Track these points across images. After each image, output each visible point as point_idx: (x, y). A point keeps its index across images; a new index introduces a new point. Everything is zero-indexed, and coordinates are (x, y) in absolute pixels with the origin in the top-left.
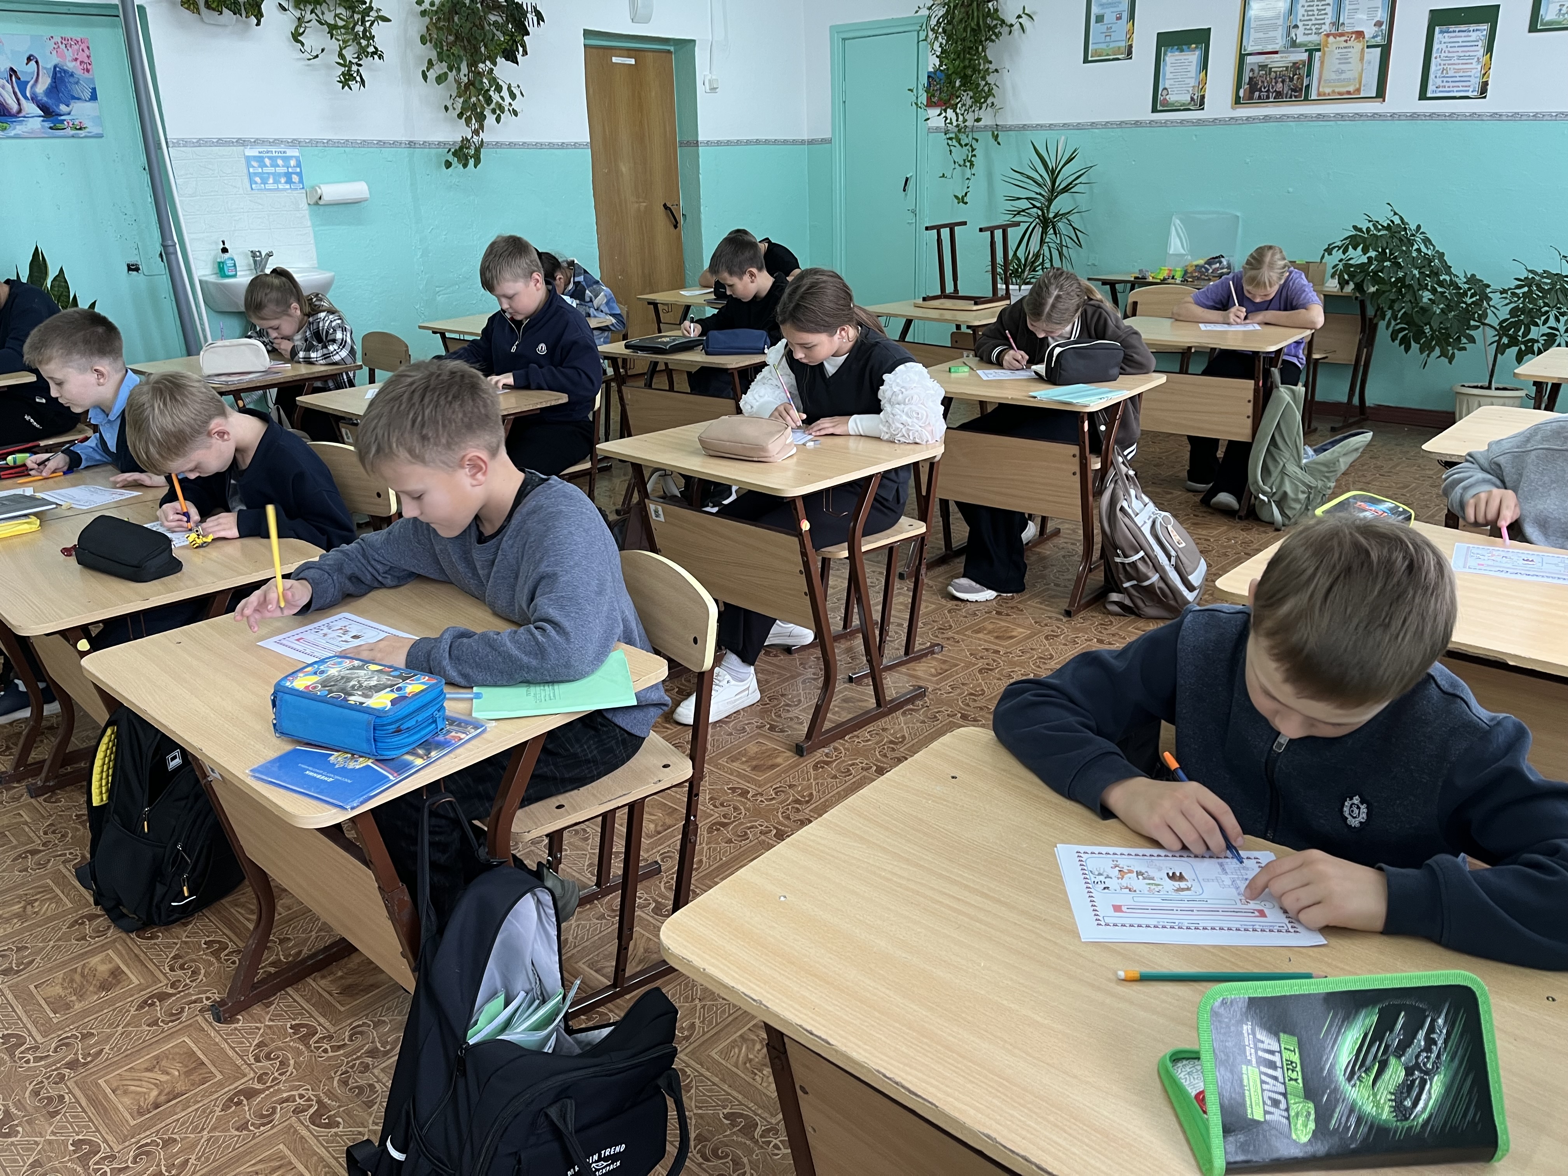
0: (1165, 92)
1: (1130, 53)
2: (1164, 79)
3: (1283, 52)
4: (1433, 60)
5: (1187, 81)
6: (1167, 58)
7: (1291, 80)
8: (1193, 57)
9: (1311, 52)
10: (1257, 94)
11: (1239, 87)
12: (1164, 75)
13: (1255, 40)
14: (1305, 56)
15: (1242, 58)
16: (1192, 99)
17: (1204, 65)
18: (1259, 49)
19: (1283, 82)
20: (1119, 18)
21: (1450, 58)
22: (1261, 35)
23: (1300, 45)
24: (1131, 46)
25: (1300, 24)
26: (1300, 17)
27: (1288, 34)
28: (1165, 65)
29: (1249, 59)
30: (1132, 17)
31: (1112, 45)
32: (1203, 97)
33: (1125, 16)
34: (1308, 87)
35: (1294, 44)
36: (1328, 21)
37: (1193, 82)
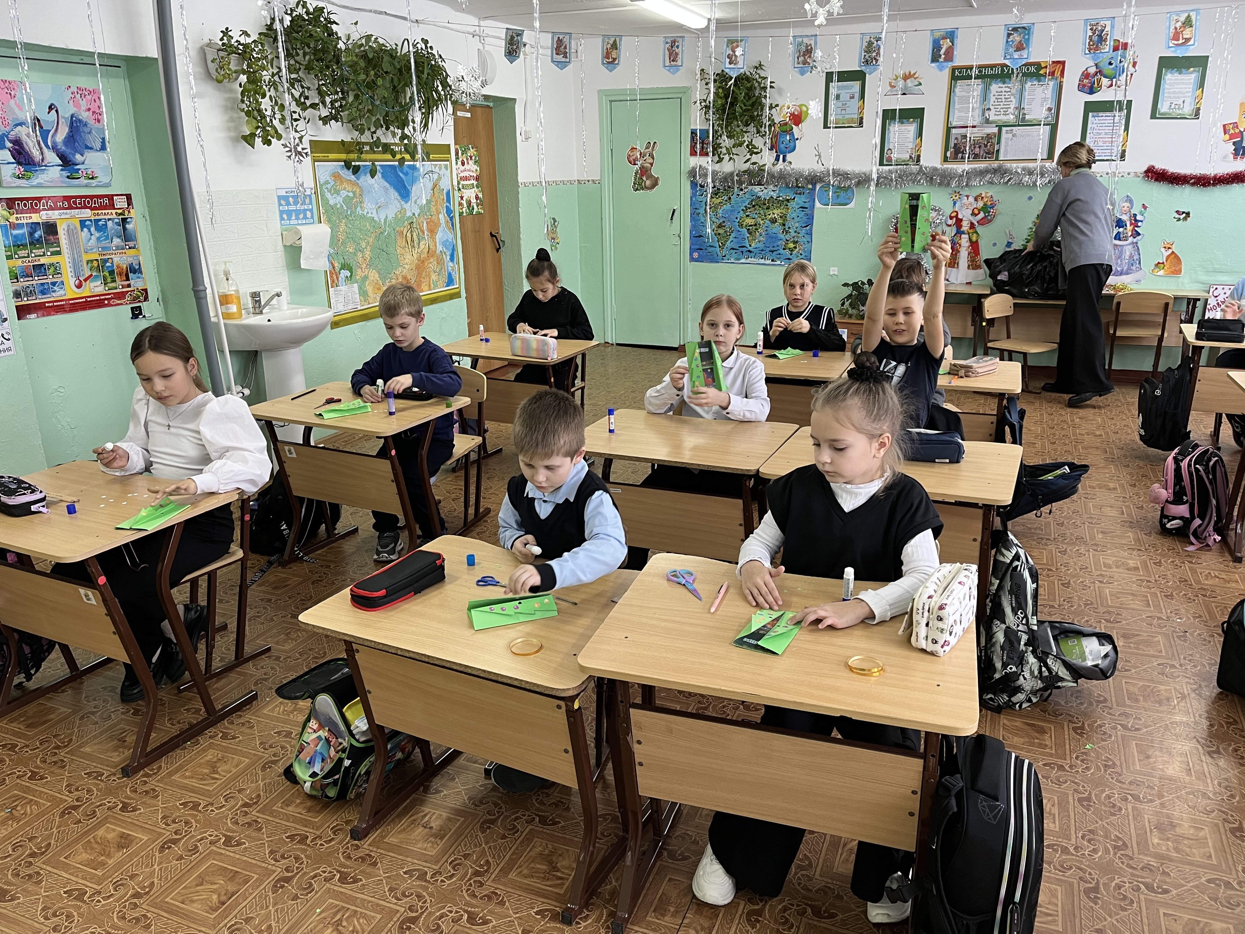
0: (889, 152)
1: (861, 124)
2: (889, 143)
3: (979, 127)
4: (1088, 135)
5: (906, 144)
6: (891, 128)
7: (986, 146)
8: (911, 128)
9: (1000, 127)
10: (960, 155)
11: (946, 149)
12: (889, 139)
13: (958, 117)
14: (996, 130)
15: (948, 130)
16: (911, 157)
17: (920, 134)
18: (961, 123)
19: (980, 147)
20: (852, 97)
21: (1100, 134)
22: (963, 114)
23: (992, 122)
24: (862, 118)
25: (991, 107)
26: (992, 102)
27: (983, 114)
28: (889, 132)
29: (954, 131)
30: (862, 96)
31: (847, 117)
32: (919, 156)
33: (857, 96)
34: (998, 151)
35: (987, 121)
36: (1012, 106)
37: (911, 146)
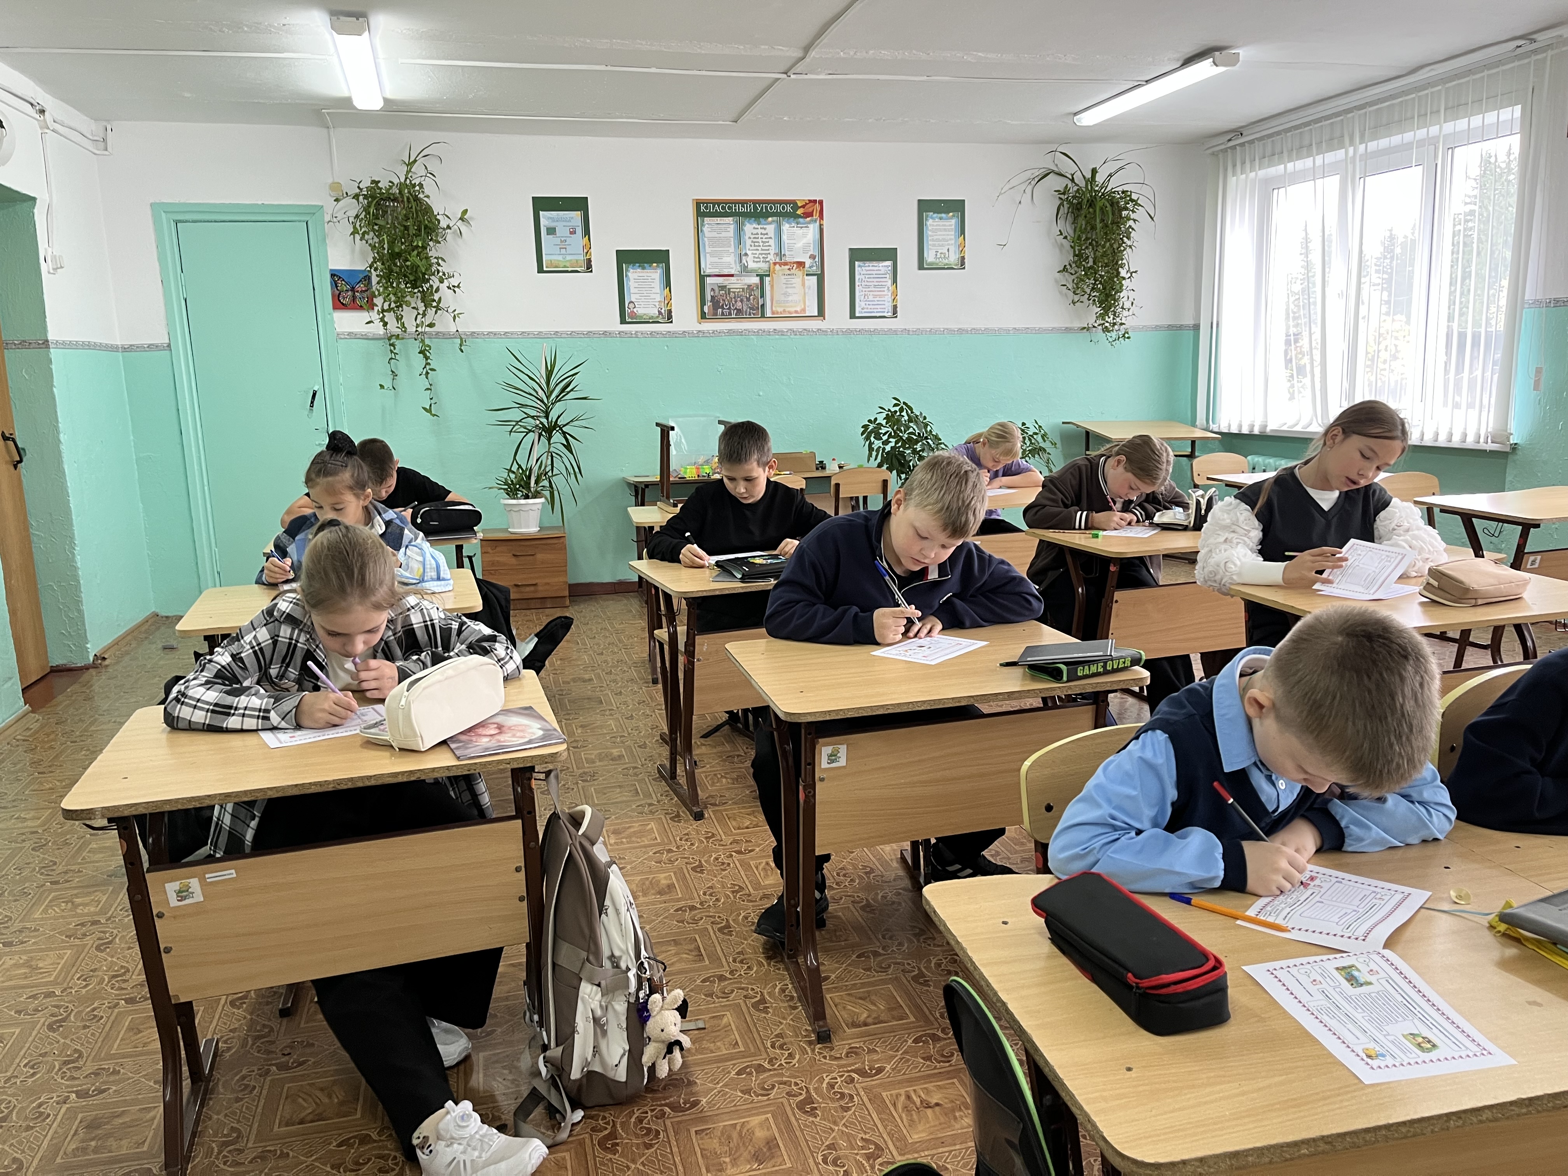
0: (631, 306)
1: (589, 267)
2: (630, 294)
3: (738, 275)
4: (857, 288)
5: (653, 296)
6: (629, 274)
7: (748, 299)
8: (655, 274)
9: (761, 277)
10: (720, 310)
11: (703, 303)
12: (629, 289)
13: (711, 264)
15: (702, 278)
16: (660, 313)
17: (667, 282)
18: (716, 271)
19: (742, 301)
20: (573, 232)
21: (869, 287)
22: (716, 260)
23: (752, 271)
24: (589, 261)
25: (749, 252)
26: (748, 247)
27: (740, 260)
28: (628, 279)
29: (709, 280)
30: (587, 232)
31: (568, 258)
32: (670, 312)
33: (579, 231)
34: (763, 306)
36: (772, 252)
37: (658, 298)
